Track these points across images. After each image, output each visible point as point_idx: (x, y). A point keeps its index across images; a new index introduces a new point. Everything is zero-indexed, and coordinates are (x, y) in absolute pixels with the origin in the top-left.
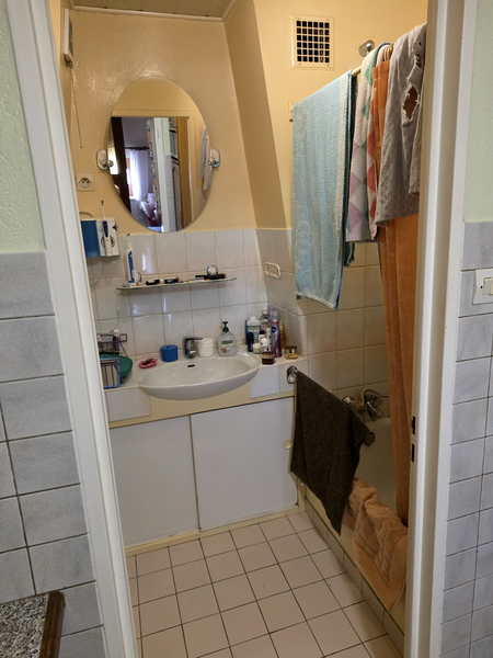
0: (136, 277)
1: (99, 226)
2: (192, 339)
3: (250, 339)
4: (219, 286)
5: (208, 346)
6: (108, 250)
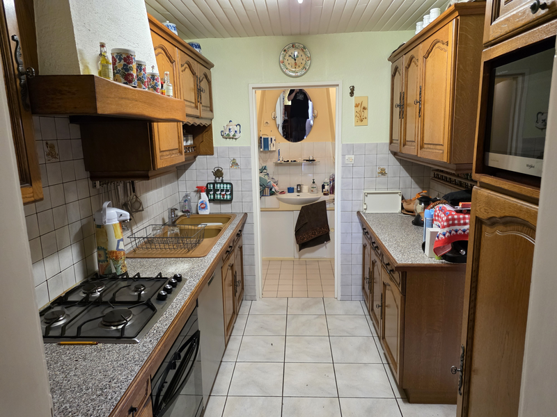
0: (281, 159)
1: (269, 139)
2: (300, 185)
3: (323, 187)
4: (313, 165)
5: (305, 189)
6: (272, 148)
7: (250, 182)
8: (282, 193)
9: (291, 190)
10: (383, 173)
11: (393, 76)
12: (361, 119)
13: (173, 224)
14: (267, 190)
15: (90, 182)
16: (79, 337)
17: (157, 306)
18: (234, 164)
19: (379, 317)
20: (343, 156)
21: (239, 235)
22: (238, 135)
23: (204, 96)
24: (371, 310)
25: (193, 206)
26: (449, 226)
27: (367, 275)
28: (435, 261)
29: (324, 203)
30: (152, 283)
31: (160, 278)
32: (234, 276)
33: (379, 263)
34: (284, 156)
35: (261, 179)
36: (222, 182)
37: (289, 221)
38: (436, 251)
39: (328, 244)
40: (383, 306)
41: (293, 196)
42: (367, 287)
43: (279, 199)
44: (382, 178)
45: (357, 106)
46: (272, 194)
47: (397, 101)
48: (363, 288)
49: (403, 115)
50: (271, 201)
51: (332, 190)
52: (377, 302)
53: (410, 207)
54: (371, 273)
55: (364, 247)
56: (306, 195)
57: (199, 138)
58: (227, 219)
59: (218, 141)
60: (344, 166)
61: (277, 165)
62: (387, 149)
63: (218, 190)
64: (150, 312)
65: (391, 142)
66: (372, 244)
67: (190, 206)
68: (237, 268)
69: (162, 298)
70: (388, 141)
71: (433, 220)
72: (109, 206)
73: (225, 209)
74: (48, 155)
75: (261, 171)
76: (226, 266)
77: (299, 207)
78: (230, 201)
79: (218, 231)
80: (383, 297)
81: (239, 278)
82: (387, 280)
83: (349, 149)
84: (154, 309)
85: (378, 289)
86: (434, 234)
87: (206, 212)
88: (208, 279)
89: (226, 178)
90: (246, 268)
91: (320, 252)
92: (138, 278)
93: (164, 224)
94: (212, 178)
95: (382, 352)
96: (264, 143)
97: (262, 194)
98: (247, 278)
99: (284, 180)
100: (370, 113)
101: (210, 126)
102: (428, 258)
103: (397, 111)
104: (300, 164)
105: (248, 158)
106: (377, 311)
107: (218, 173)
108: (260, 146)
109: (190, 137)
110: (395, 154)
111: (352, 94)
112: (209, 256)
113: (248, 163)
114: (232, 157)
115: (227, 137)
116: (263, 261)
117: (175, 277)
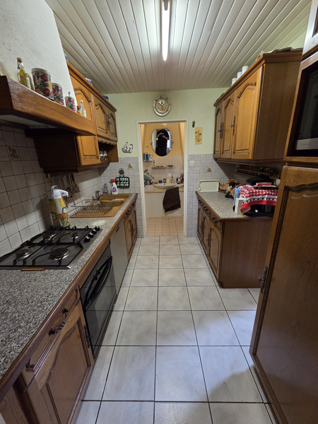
1: (149, 155)
2: (165, 180)
4: (172, 168)
5: (168, 181)
6: (150, 160)
7: (138, 176)
8: (156, 183)
9: (160, 182)
10: (209, 170)
11: (216, 115)
12: (198, 140)
13: (98, 199)
14: (148, 182)
15: (44, 175)
16: (34, 266)
17: (84, 245)
18: (130, 167)
19: (207, 245)
20: (189, 161)
21: (133, 204)
22: (131, 151)
23: (111, 126)
24: (202, 242)
25: (109, 190)
26: (250, 196)
27: (200, 224)
28: (241, 216)
29: (178, 188)
30: (83, 231)
31: (87, 229)
32: (132, 227)
33: (208, 218)
34: (157, 164)
35: (144, 176)
36: (124, 177)
37: (160, 198)
38: (242, 211)
39: (180, 209)
40: (209, 240)
41: (162, 185)
42: (200, 230)
43: (155, 187)
44: (209, 173)
45: (196, 133)
46: (151, 184)
47: (219, 128)
48: (198, 231)
49: (222, 136)
50: (150, 187)
51: (182, 181)
52: (206, 238)
53: (224, 188)
54: (203, 223)
55: (199, 210)
56: (168, 184)
57: (110, 152)
58: (127, 196)
59: (121, 154)
60: (189, 167)
61: (153, 168)
62: (212, 157)
63: (122, 181)
64: (79, 249)
65: (214, 153)
66: (204, 208)
67: (107, 190)
68: (133, 222)
69: (87, 241)
70: (213, 153)
71: (239, 194)
72: (55, 188)
73: (126, 191)
74: (11, 156)
75: (145, 172)
76: (127, 221)
77: (165, 190)
78: (128, 187)
79: (122, 202)
80: (210, 235)
81: (134, 227)
82: (213, 227)
83: (192, 157)
84: (82, 247)
85: (207, 231)
86: (240, 201)
87: (116, 193)
88: (116, 228)
89: (126, 175)
90: (138, 222)
91: (176, 213)
92: (75, 229)
93: (94, 200)
94: (118, 175)
95: (208, 262)
96: (146, 157)
97: (146, 184)
98: (139, 227)
99: (157, 176)
100: (203, 137)
101: (116, 145)
102: (237, 215)
103: (218, 134)
104: (165, 168)
105: (137, 163)
106: (206, 242)
107: (121, 172)
108: (144, 159)
109: (105, 152)
110: (216, 159)
111: (193, 126)
112: (116, 216)
113: (138, 166)
114: (129, 162)
115: (125, 152)
116: (147, 218)
117: (96, 228)
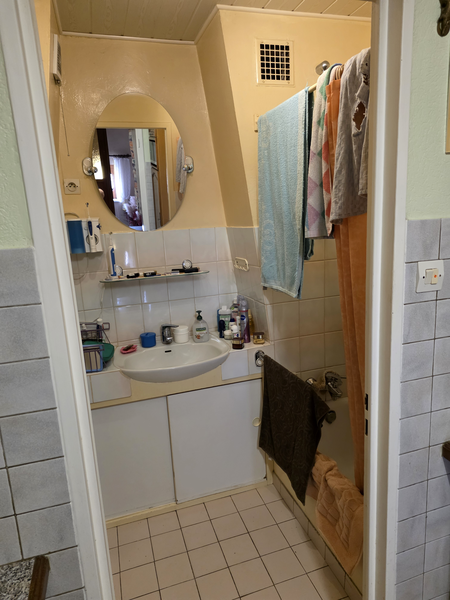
0: (118, 271)
1: (84, 225)
2: (169, 327)
3: (222, 327)
4: (193, 279)
5: (182, 334)
6: (92, 246)
8: (129, 350)
9: (148, 341)
20: (410, 264)
60: (414, 302)
61: (110, 286)
104: (167, 281)
